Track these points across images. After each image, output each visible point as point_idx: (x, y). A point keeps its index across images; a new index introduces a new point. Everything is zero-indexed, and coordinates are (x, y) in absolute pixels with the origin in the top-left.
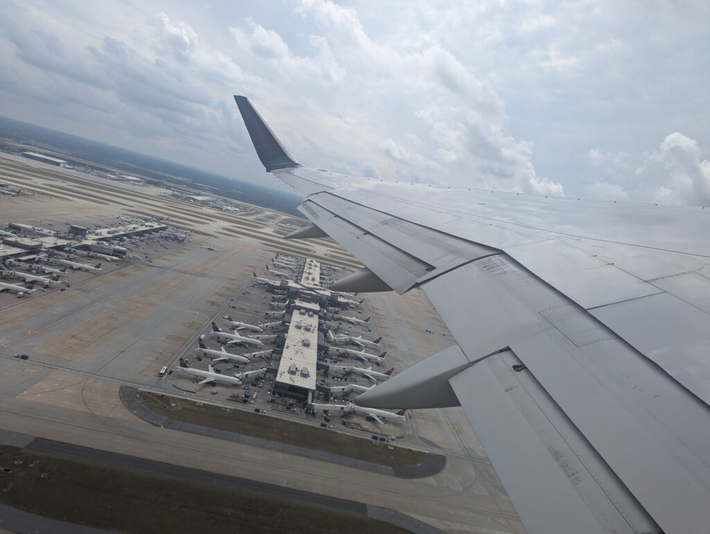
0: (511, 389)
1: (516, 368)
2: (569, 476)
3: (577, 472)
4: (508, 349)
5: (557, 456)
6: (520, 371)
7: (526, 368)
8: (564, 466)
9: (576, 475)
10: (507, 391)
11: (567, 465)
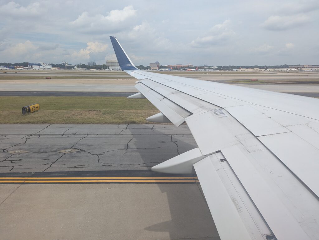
0: (218, 170)
1: (222, 160)
2: (238, 209)
3: (241, 208)
4: (220, 151)
5: (234, 200)
6: (223, 162)
7: (226, 160)
8: (236, 205)
9: (241, 209)
10: (217, 170)
11: (237, 204)
